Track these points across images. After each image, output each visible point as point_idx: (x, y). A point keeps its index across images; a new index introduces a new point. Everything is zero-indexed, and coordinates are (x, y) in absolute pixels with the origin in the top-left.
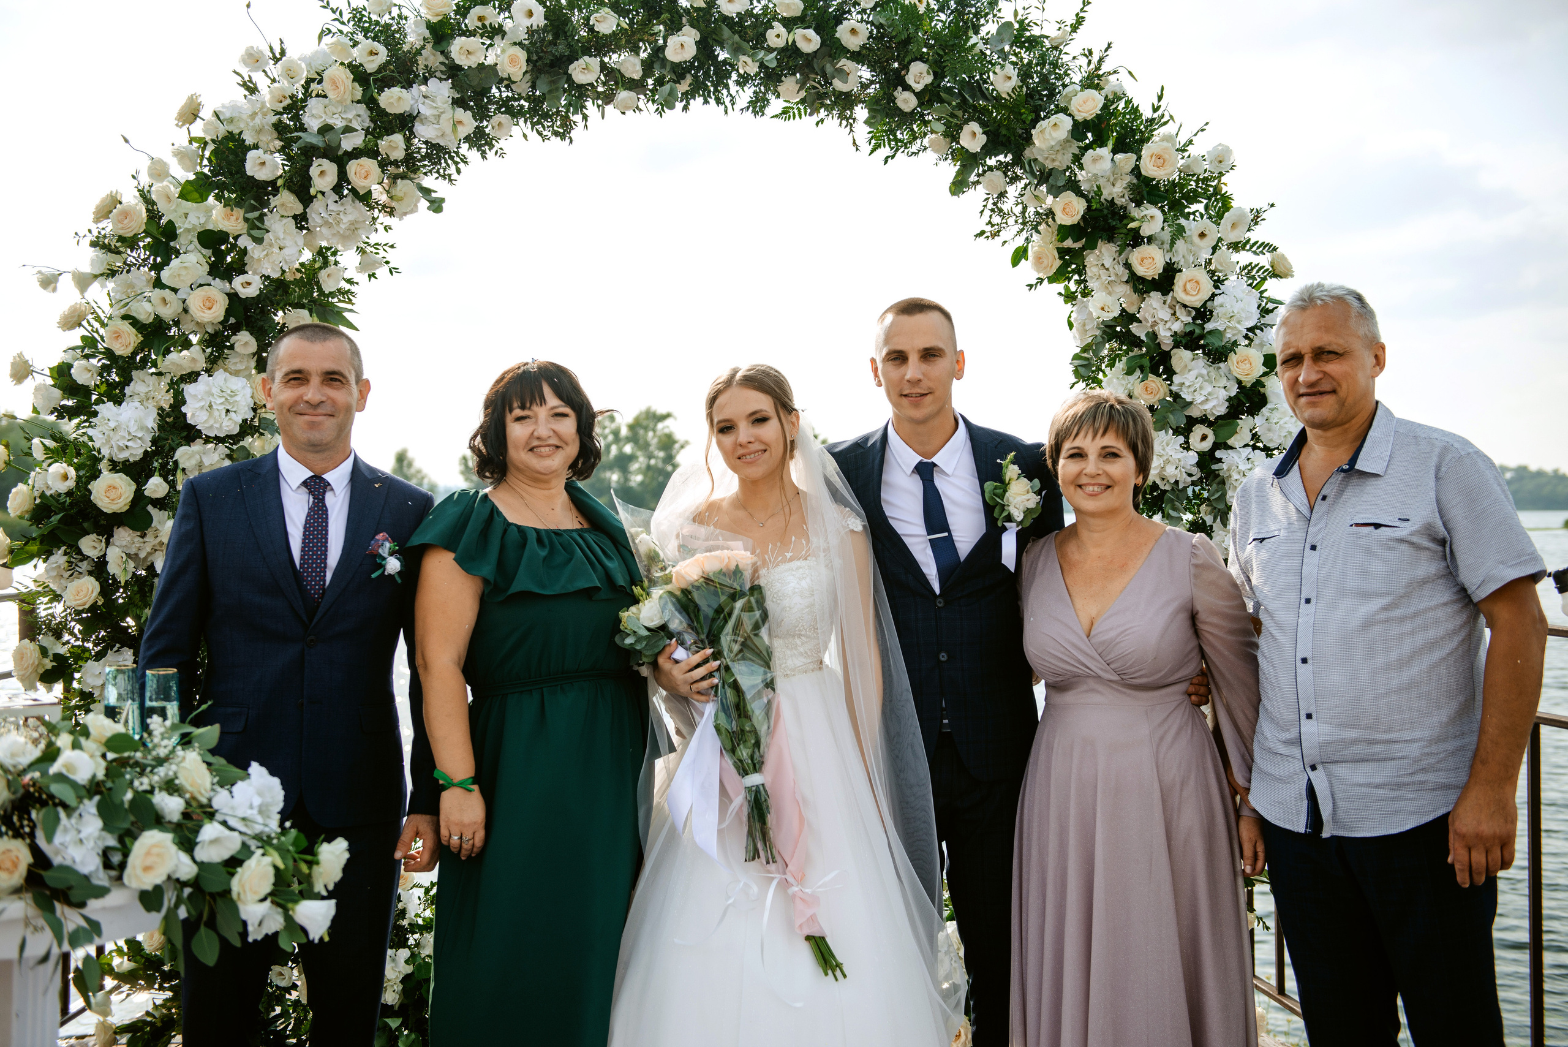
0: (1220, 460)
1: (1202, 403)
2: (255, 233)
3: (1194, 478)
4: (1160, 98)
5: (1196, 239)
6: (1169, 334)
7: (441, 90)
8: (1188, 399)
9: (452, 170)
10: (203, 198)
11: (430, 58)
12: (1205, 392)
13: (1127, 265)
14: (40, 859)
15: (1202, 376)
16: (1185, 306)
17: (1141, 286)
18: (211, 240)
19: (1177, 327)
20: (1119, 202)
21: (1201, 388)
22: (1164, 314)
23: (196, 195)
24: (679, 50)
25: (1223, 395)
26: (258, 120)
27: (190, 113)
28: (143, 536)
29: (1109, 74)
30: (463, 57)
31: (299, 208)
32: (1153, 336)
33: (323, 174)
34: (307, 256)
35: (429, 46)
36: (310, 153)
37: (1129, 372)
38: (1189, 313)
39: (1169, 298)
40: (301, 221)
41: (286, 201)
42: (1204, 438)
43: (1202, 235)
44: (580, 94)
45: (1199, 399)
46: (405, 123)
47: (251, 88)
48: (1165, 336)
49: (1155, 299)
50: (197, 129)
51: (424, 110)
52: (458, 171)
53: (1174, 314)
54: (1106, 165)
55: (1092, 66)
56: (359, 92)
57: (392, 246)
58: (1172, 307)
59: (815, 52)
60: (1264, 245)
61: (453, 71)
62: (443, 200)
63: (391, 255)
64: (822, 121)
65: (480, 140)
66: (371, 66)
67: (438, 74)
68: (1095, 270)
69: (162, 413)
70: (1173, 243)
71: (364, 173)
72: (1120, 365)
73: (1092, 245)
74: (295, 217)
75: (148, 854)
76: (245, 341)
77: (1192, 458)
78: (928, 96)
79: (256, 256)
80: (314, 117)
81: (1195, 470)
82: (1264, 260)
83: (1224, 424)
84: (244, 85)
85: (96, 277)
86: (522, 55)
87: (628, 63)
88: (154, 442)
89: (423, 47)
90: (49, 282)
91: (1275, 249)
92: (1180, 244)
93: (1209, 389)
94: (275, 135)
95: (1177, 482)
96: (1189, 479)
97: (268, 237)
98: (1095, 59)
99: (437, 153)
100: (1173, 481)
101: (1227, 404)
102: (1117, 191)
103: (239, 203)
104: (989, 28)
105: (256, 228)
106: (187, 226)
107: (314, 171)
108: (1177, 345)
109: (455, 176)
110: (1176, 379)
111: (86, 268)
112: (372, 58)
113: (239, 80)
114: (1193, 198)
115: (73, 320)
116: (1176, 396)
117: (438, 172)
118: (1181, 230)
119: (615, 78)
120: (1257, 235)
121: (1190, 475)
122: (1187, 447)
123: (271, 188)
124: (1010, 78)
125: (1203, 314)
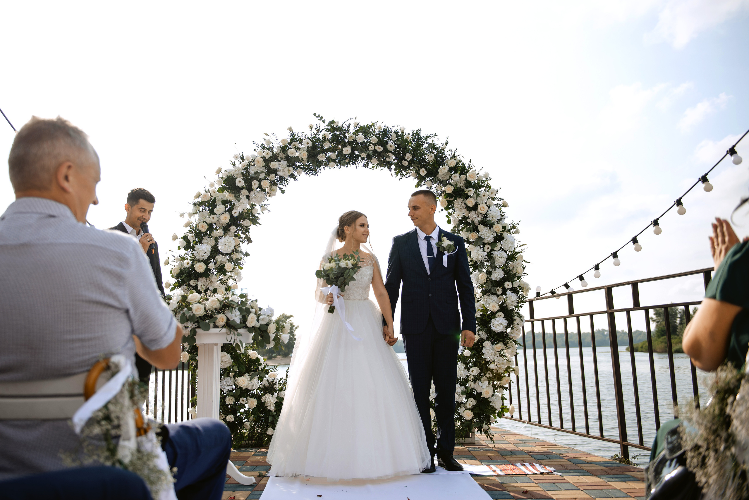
0: (493, 254)
1: (487, 239)
2: (238, 199)
3: (486, 259)
4: (470, 162)
5: (483, 197)
6: (477, 221)
7: (285, 163)
8: (483, 238)
9: (286, 184)
10: (223, 192)
11: (282, 155)
12: (487, 236)
13: (465, 204)
14: (228, 319)
15: (487, 232)
16: (481, 214)
17: (469, 209)
18: (225, 202)
19: (479, 219)
20: (462, 188)
21: (486, 235)
22: (476, 216)
23: (221, 191)
24: (347, 151)
25: (492, 236)
26: (237, 172)
27: (219, 171)
28: (206, 280)
29: (457, 156)
30: (291, 154)
31: (247, 193)
32: (473, 222)
33: (255, 184)
34: (249, 207)
35: (281, 152)
36: (252, 179)
37: (467, 231)
38: (482, 216)
39: (476, 212)
40: (248, 197)
41: (245, 192)
42: (488, 248)
43: (484, 196)
44: (320, 164)
45: (486, 238)
46: (275, 171)
47: (234, 165)
48: (476, 221)
49: (473, 213)
50: (221, 175)
51: (280, 168)
52: (288, 184)
53: (478, 216)
54: (458, 178)
55: (453, 154)
56: (264, 164)
57: (269, 205)
58: (478, 214)
59: (381, 151)
60: (500, 198)
61: (287, 158)
62: (285, 190)
63: (268, 207)
64: (382, 169)
65: (293, 176)
66: (267, 157)
67: (283, 159)
68: (457, 205)
69: (212, 247)
70: (477, 198)
71: (265, 184)
72: (465, 230)
73: (455, 199)
74: (246, 196)
75: (252, 318)
76: (233, 228)
77: (486, 253)
78: (411, 162)
79: (237, 206)
80: (252, 171)
81: (486, 257)
82: (501, 202)
83: (493, 244)
84: (232, 164)
85: (193, 214)
86: (306, 154)
87: (332, 155)
88: (211, 254)
89: (280, 152)
90: (182, 215)
91: (503, 199)
92: (478, 198)
93: (488, 235)
94: (242, 176)
95: (482, 260)
96: (485, 260)
97: (241, 200)
98: (453, 152)
99: (283, 179)
100: (480, 260)
101: (493, 239)
102: (461, 185)
103: (232, 193)
104: (426, 145)
105: (238, 198)
106: (218, 199)
107: (253, 184)
108: (479, 224)
109: (287, 185)
110: (480, 233)
111: (191, 212)
112: (268, 155)
113: (231, 163)
114: (481, 186)
115: (188, 225)
116: (480, 237)
117: (282, 184)
118: (479, 194)
119: (329, 159)
120: (498, 196)
121: (485, 258)
122: (483, 250)
123: (242, 188)
124: (432, 157)
125: (486, 216)
